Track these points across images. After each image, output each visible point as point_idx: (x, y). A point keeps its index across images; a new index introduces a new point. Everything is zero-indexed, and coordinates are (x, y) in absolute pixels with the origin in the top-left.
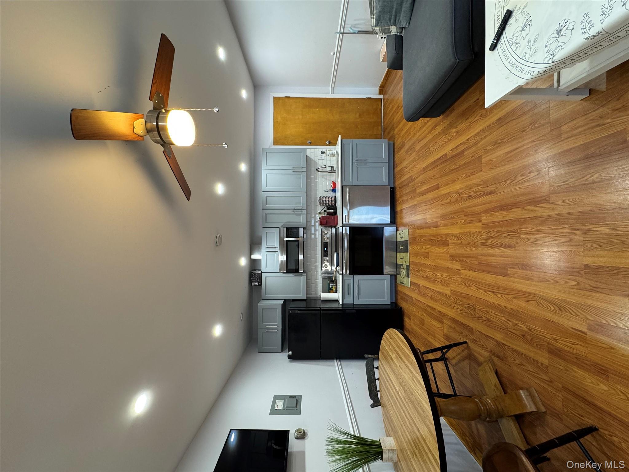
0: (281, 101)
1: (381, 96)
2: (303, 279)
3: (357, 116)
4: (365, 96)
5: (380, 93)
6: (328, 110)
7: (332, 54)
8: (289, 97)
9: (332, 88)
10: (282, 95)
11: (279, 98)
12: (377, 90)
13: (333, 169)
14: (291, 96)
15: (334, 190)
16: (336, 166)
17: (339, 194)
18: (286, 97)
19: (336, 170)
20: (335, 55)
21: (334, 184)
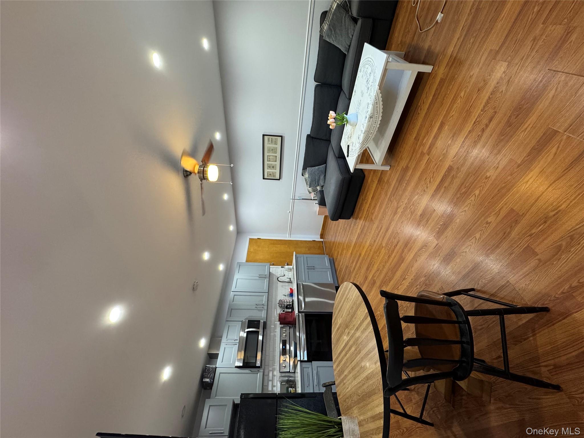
0: (254, 241)
1: (322, 240)
2: (259, 375)
3: (307, 250)
4: (311, 240)
5: (321, 238)
6: (286, 246)
7: (288, 212)
8: (260, 239)
9: (289, 235)
10: (256, 237)
11: (253, 239)
12: (319, 237)
13: (290, 280)
14: (261, 238)
15: (291, 294)
16: (293, 277)
17: (295, 298)
18: (258, 238)
19: (293, 280)
20: (290, 213)
21: (291, 290)
